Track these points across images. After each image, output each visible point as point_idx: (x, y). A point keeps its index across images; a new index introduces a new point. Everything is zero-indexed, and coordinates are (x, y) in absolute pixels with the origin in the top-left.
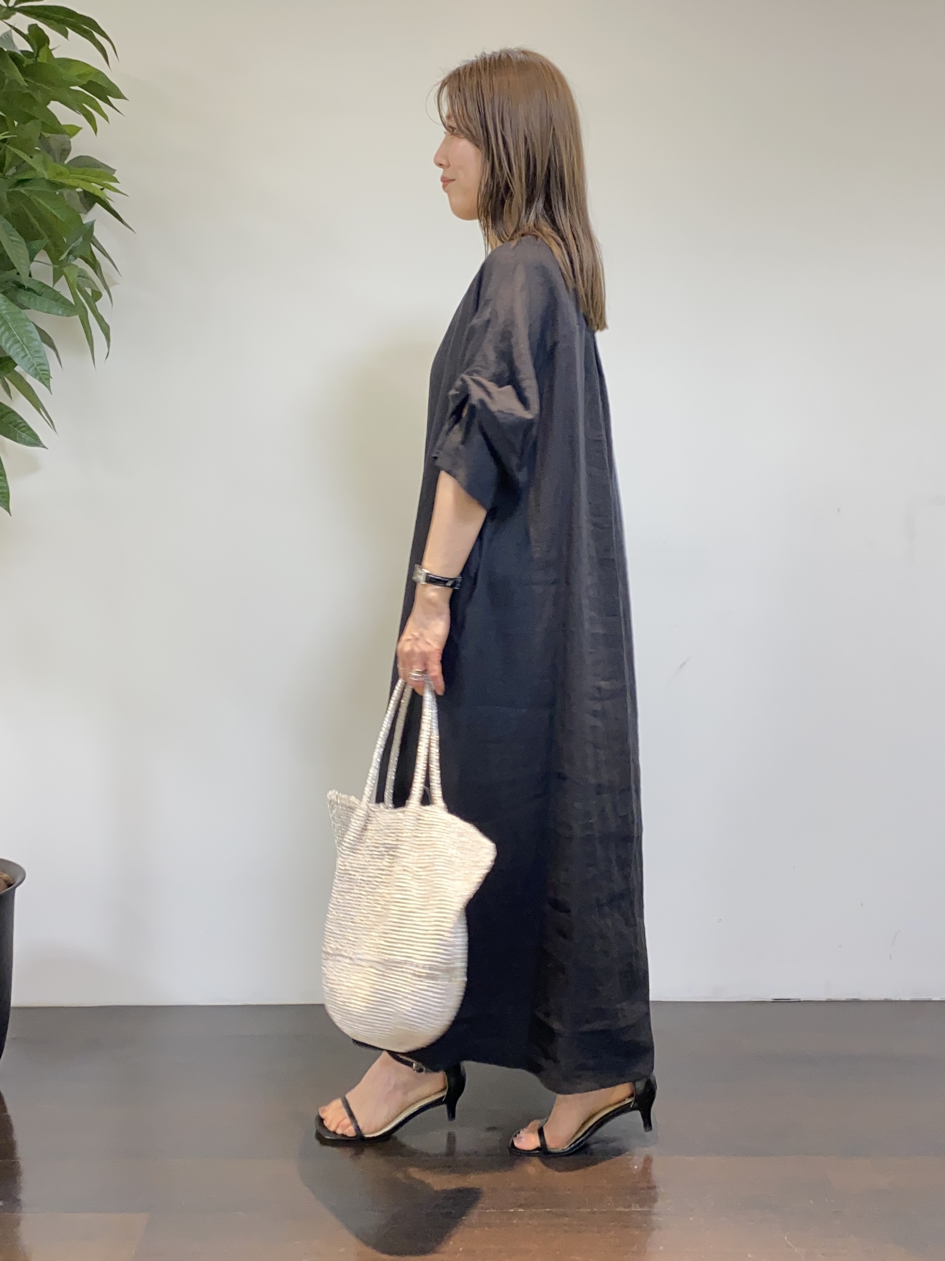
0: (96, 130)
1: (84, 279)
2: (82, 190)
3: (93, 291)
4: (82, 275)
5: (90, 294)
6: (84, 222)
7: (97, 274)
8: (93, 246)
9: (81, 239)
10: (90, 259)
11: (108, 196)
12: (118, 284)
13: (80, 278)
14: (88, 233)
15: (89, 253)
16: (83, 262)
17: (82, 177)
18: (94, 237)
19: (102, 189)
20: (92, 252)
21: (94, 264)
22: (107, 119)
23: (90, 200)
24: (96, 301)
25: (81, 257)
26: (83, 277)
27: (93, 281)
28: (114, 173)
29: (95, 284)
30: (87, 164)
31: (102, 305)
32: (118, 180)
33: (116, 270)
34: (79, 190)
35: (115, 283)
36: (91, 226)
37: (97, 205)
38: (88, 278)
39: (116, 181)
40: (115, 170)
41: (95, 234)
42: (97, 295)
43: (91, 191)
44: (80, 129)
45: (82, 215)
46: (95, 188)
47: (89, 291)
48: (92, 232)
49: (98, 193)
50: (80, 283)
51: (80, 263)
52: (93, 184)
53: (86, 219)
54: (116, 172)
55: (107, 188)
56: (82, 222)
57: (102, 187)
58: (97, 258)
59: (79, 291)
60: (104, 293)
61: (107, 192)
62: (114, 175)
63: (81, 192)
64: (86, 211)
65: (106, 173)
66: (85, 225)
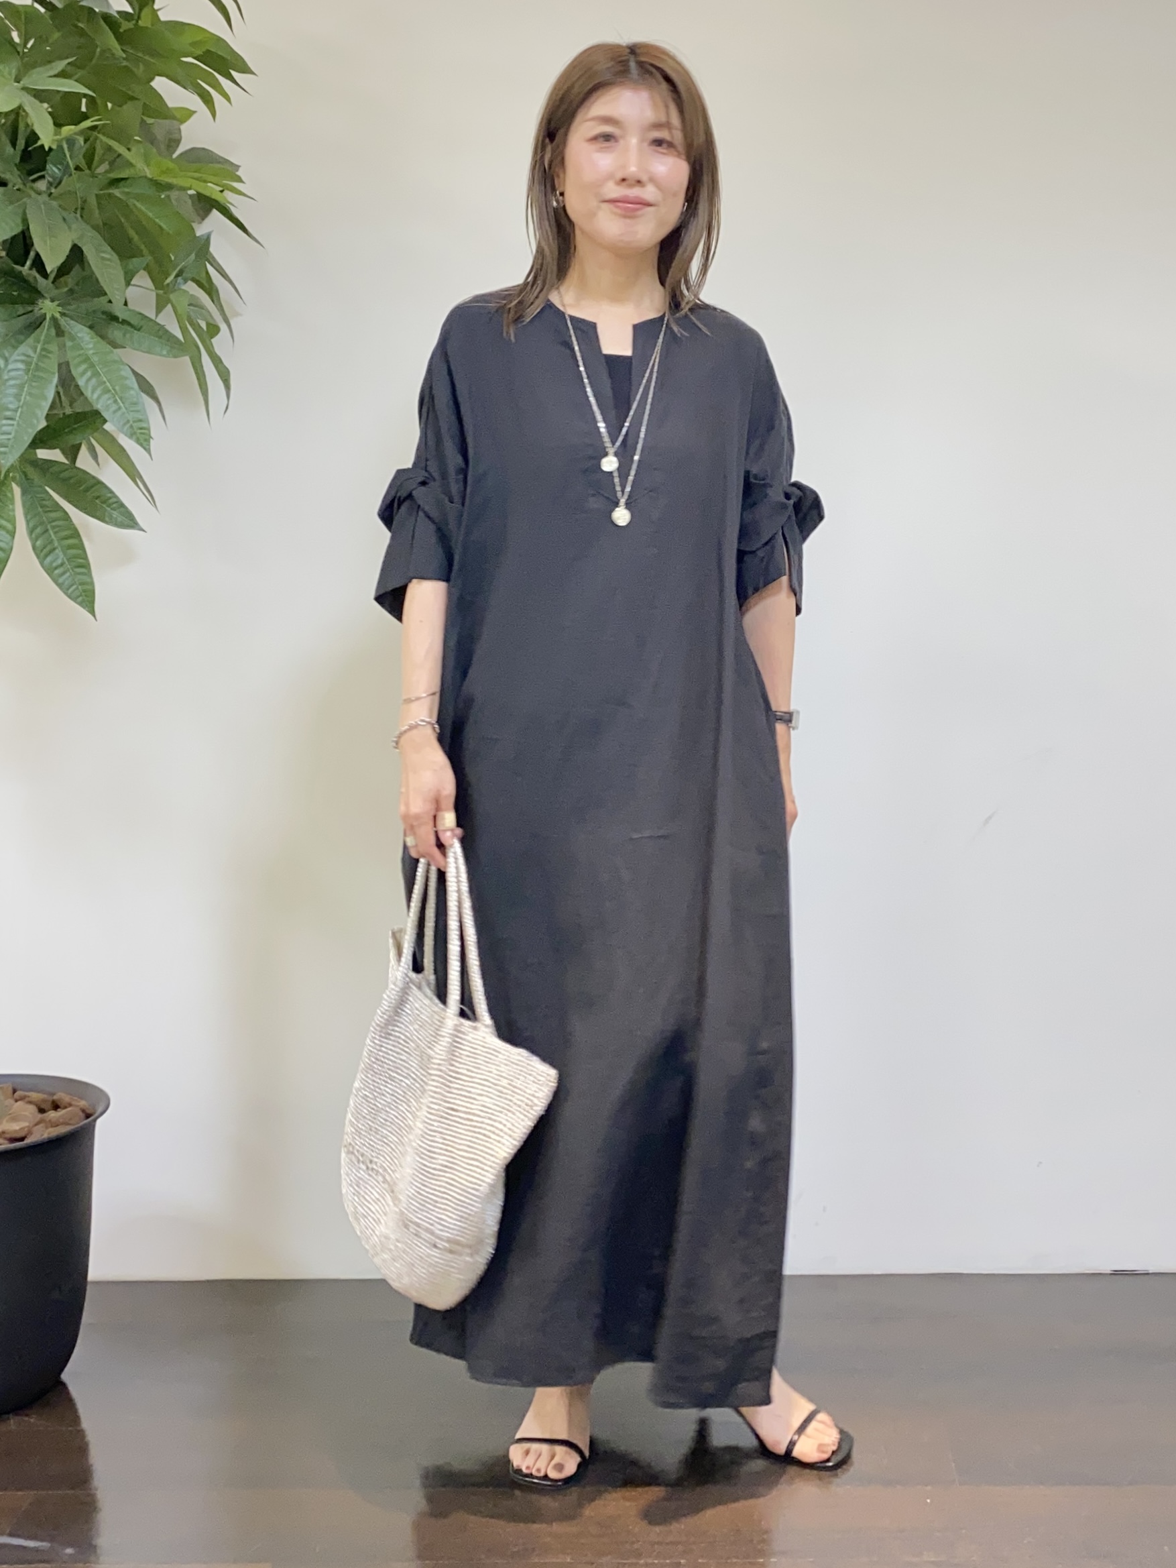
0: (214, 115)
1: (196, 309)
2: (195, 193)
3: (208, 324)
4: (195, 304)
5: (205, 328)
6: (198, 234)
7: (213, 301)
8: (208, 266)
9: (193, 256)
10: (204, 282)
11: (230, 201)
12: (241, 315)
13: (192, 308)
14: (202, 248)
15: (204, 275)
16: (194, 285)
17: (196, 175)
18: (211, 254)
19: (222, 191)
20: (207, 273)
21: (210, 289)
22: (229, 100)
23: (206, 204)
24: (212, 338)
25: (194, 280)
26: (195, 306)
27: (209, 312)
28: (237, 171)
29: (211, 316)
30: (201, 159)
31: (220, 343)
32: (244, 179)
33: (239, 297)
34: (191, 192)
35: (237, 314)
36: (207, 240)
37: (215, 213)
38: (202, 307)
39: (240, 180)
40: (238, 167)
41: (212, 249)
42: (214, 330)
43: (207, 193)
44: (195, 112)
45: (194, 225)
46: (212, 190)
47: (203, 325)
48: (208, 248)
49: (216, 196)
50: (191, 313)
51: (192, 288)
52: (209, 184)
53: (201, 230)
54: (241, 169)
55: (228, 189)
56: (195, 235)
57: (221, 189)
58: (214, 281)
59: (190, 325)
60: (223, 327)
61: (229, 197)
62: (238, 173)
63: (194, 195)
64: (199, 218)
65: (227, 171)
66: (198, 237)
